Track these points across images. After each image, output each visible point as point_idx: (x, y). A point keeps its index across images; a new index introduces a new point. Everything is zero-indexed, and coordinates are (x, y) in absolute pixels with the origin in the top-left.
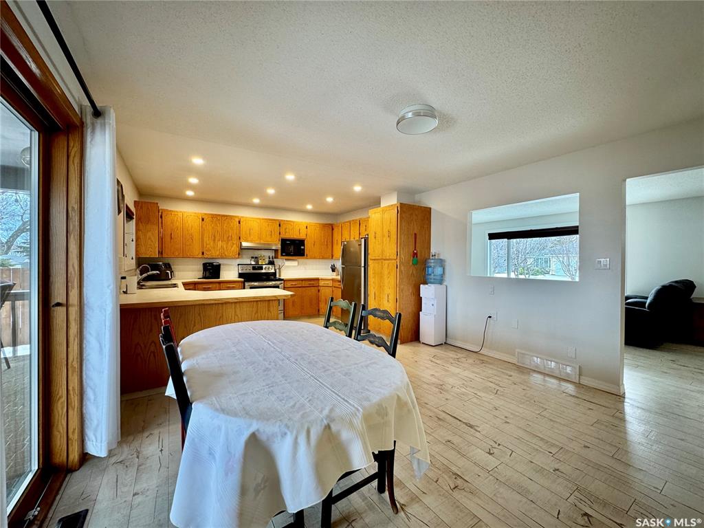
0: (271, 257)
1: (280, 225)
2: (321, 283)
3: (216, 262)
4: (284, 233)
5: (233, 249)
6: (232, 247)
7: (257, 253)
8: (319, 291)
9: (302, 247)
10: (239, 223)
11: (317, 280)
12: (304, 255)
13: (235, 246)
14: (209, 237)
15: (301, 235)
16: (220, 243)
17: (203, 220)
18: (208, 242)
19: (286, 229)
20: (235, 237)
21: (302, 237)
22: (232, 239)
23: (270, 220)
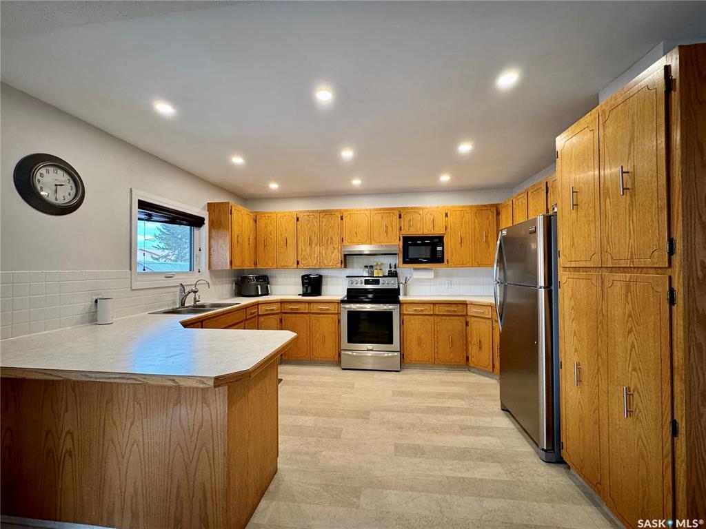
0: (393, 265)
1: (400, 217)
2: (472, 311)
3: (314, 274)
4: (407, 228)
5: (333, 255)
6: (332, 253)
7: (373, 261)
8: (467, 324)
9: (439, 249)
10: (342, 219)
11: (464, 304)
12: (443, 262)
13: (336, 251)
14: (304, 242)
15: (436, 228)
16: (317, 249)
17: (298, 219)
18: (304, 248)
19: (410, 221)
20: (336, 239)
21: (437, 231)
22: (332, 243)
23: (384, 209)
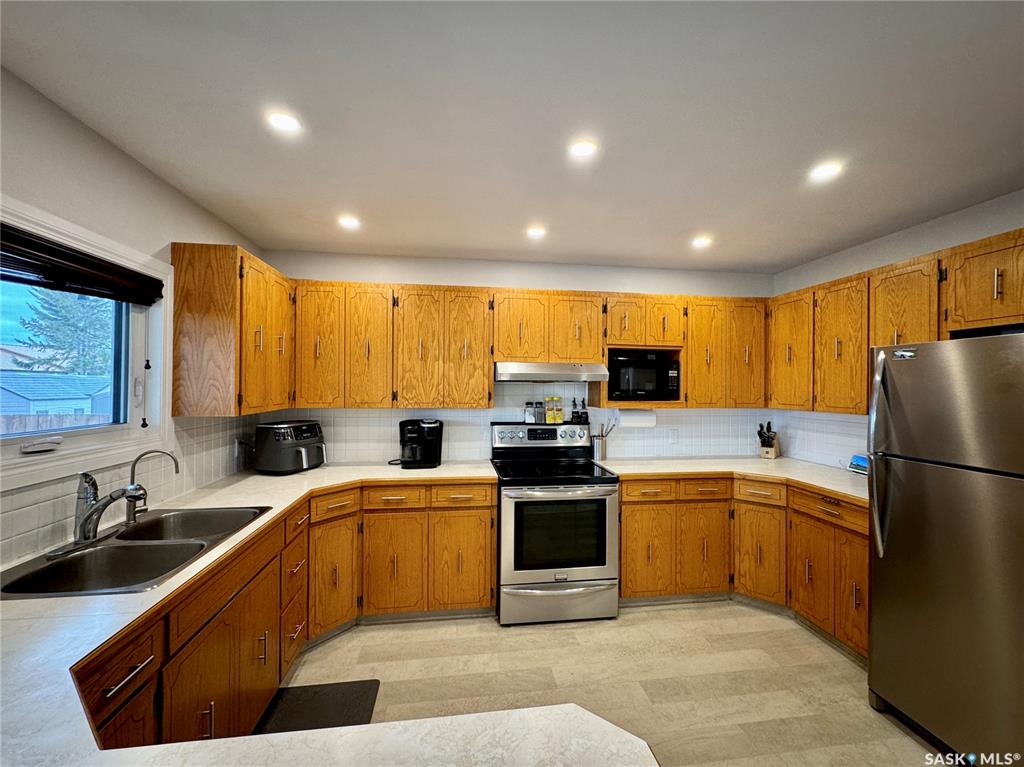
1: (605, 310)
2: (741, 492)
3: (429, 417)
4: (617, 332)
5: (473, 381)
6: (471, 377)
7: (541, 393)
8: (732, 514)
9: (672, 373)
10: (492, 307)
11: (729, 478)
13: (478, 373)
14: (410, 352)
15: (668, 335)
16: (439, 367)
17: (395, 303)
18: (408, 365)
19: (623, 319)
20: (480, 347)
21: (671, 341)
22: (470, 355)
23: (575, 293)
